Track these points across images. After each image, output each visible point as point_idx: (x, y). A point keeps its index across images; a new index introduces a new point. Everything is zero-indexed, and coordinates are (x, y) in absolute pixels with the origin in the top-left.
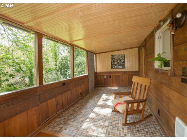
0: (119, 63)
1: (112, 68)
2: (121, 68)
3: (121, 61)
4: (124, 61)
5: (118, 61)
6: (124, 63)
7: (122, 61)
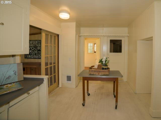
0: (35, 51)
1: (25, 58)
2: (36, 58)
3: (36, 49)
4: (41, 48)
5: (33, 48)
6: (40, 52)
7: (38, 48)
